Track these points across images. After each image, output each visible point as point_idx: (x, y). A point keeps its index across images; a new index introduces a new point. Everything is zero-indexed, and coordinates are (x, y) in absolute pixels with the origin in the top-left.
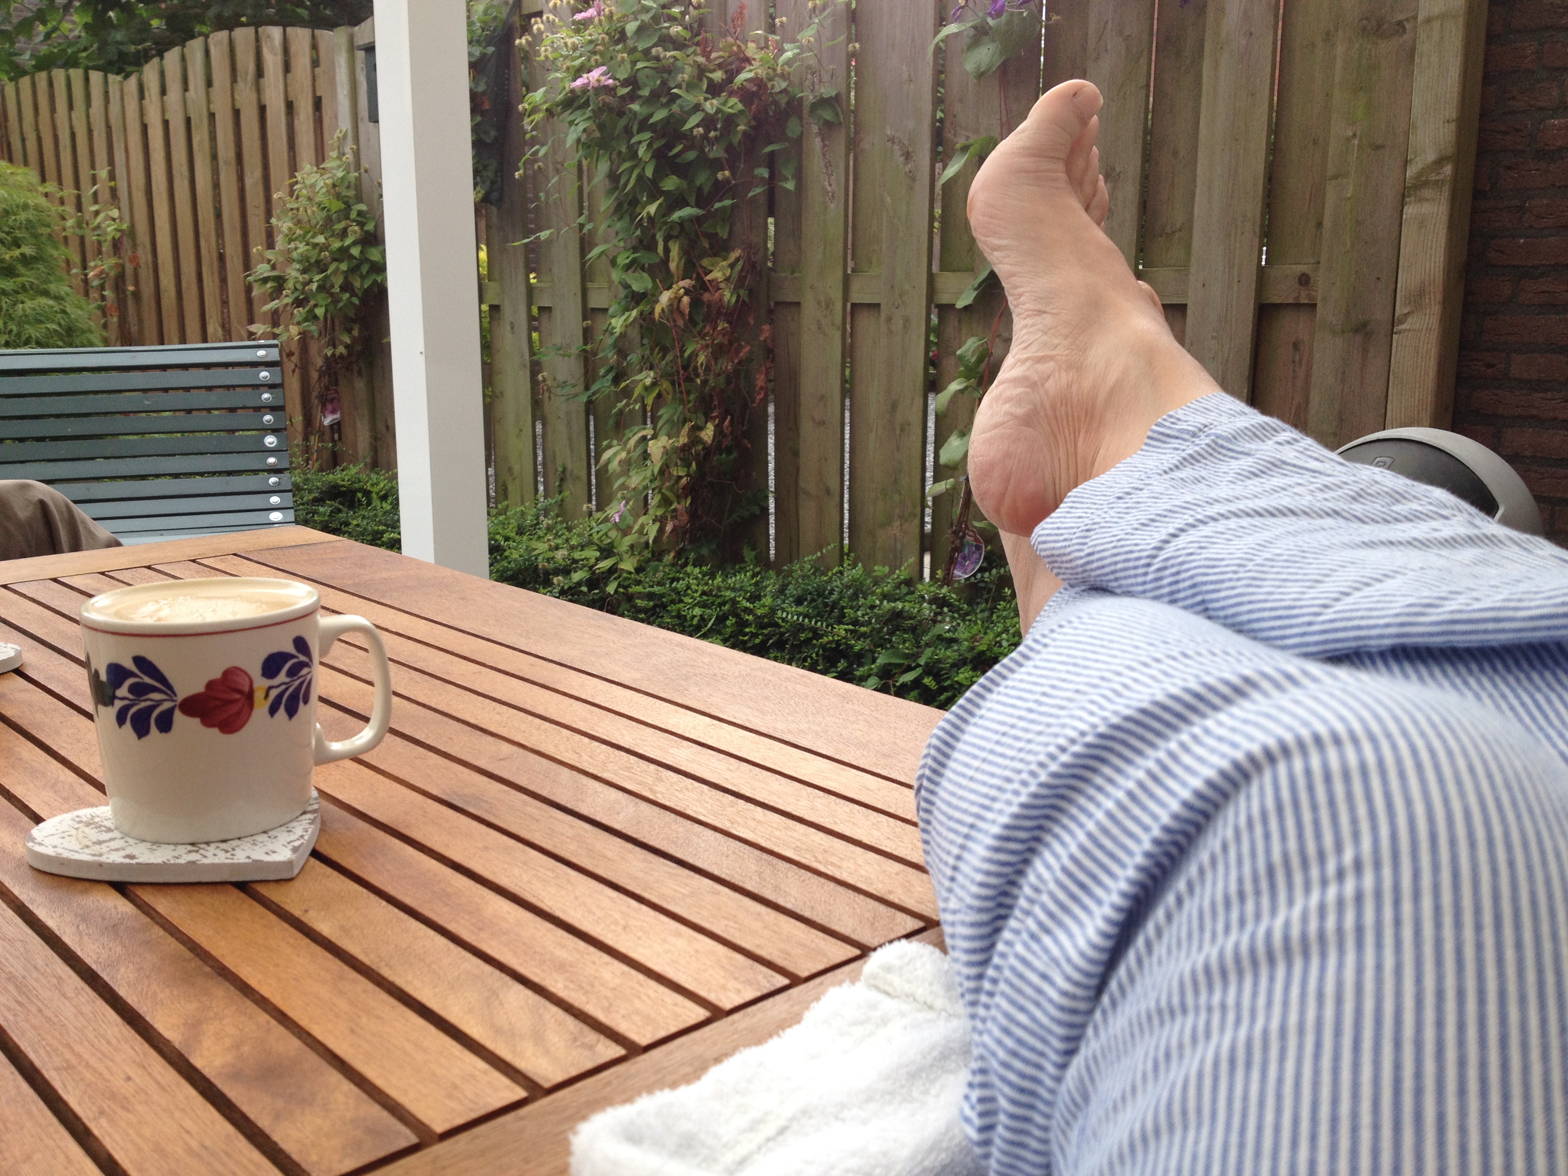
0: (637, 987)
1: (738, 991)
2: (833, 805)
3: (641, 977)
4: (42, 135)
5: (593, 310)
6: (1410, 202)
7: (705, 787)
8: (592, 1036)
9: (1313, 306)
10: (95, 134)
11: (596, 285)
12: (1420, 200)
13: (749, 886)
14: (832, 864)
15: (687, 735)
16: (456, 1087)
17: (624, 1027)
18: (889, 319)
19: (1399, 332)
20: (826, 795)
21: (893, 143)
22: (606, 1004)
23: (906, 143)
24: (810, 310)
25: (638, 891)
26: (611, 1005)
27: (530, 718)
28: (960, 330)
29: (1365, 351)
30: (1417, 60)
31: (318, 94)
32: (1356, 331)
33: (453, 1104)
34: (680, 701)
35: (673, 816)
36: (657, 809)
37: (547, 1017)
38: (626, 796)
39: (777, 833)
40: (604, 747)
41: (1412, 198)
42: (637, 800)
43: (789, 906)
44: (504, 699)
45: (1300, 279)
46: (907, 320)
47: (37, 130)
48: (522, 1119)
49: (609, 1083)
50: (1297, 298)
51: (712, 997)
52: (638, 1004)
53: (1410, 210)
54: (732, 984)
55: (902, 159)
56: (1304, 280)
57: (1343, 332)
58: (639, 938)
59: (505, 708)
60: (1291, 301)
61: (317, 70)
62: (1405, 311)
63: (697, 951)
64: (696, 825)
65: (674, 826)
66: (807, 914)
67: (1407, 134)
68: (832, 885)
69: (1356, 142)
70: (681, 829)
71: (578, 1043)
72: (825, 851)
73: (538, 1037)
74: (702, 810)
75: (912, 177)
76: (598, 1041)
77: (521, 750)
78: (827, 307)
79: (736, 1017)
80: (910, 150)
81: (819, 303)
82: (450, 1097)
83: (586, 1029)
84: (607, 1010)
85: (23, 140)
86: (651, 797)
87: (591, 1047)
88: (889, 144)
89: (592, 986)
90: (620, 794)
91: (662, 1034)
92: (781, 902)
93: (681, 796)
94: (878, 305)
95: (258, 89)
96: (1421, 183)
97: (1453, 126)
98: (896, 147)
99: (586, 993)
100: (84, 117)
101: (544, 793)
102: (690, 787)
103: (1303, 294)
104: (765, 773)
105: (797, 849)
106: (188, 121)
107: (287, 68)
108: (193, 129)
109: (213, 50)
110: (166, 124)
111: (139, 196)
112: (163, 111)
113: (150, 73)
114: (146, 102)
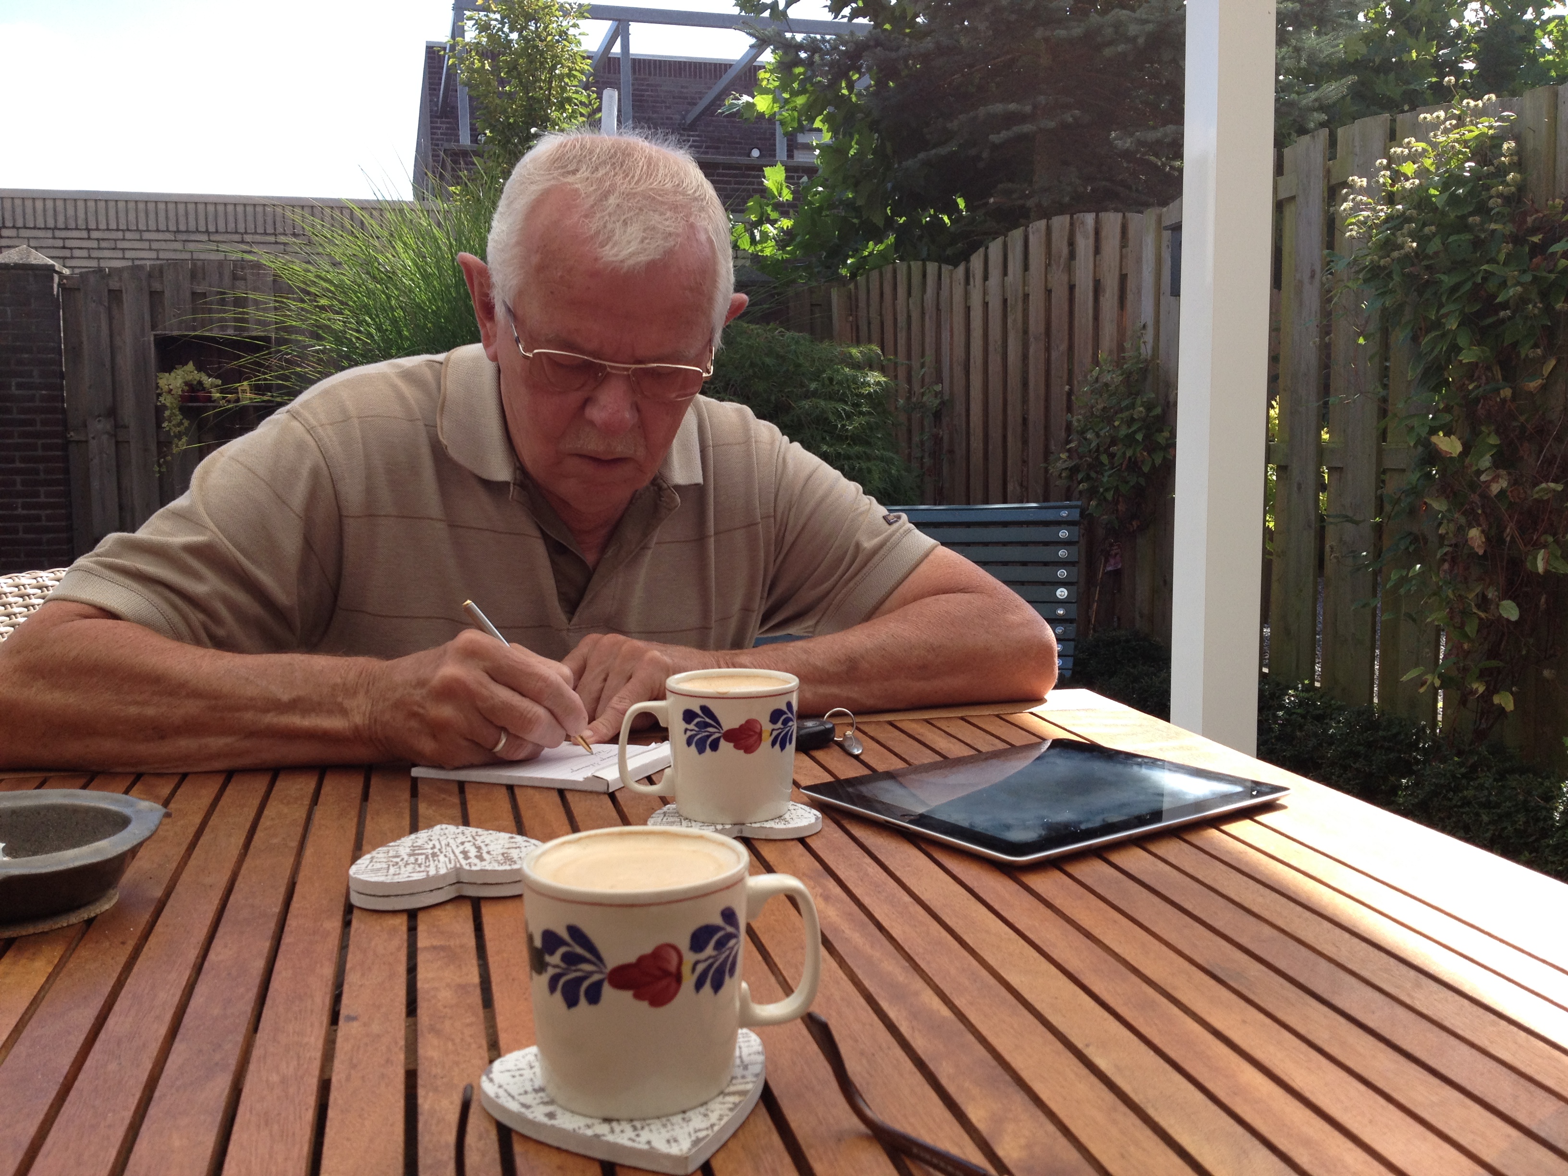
4: (884, 316)
5: (1387, 469)
10: (927, 315)
11: (1392, 446)
13: (1501, 1106)
27: (1292, 905)
31: (1124, 272)
35: (1428, 1024)
36: (1413, 1015)
38: (1383, 997)
40: (1364, 945)
42: (1394, 1003)
58: (1384, 1133)
59: (1268, 891)
61: (1125, 250)
63: (1441, 1158)
77: (1282, 935)
85: (869, 321)
95: (1069, 269)
100: (919, 302)
101: (1302, 980)
106: (1005, 301)
107: (1097, 250)
108: (1009, 309)
109: (1031, 238)
110: (986, 304)
111: (958, 371)
112: (985, 293)
113: (976, 261)
114: (970, 287)
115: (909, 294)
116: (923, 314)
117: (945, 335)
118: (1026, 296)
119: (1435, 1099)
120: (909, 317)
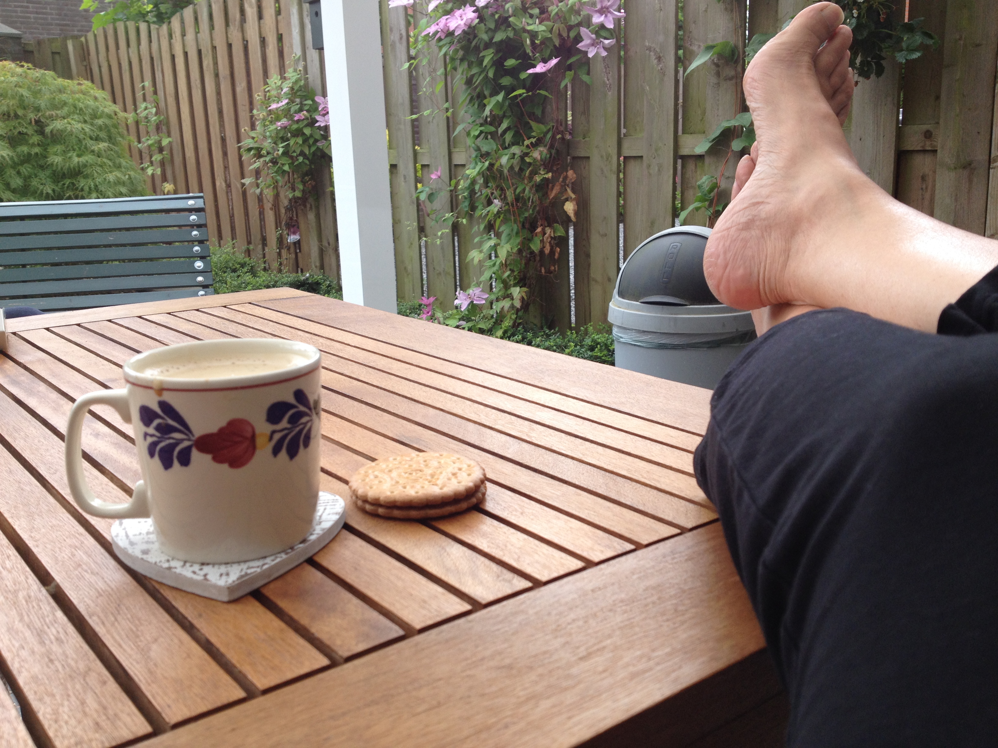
0: (535, 547)
1: (602, 552)
2: (649, 445)
3: (537, 542)
4: (111, 64)
5: (456, 165)
7: (563, 435)
8: (509, 575)
9: (935, 151)
10: (144, 62)
11: (457, 150)
13: (600, 491)
14: (654, 479)
15: (547, 404)
16: (425, 602)
17: (528, 570)
18: (649, 166)
19: (994, 168)
20: (644, 440)
21: (650, 51)
22: (516, 557)
23: (658, 50)
24: (596, 161)
25: (528, 493)
26: (519, 557)
27: (445, 394)
28: (696, 172)
29: (970, 181)
31: (280, 32)
32: (964, 168)
33: (424, 612)
34: (540, 385)
35: (544, 450)
36: (533, 447)
37: (479, 563)
38: (512, 439)
39: (614, 461)
40: (494, 411)
42: (520, 441)
43: (628, 503)
44: (427, 384)
45: (925, 134)
46: (660, 166)
47: (108, 61)
48: (470, 622)
49: (523, 603)
50: (923, 146)
51: (585, 554)
52: (536, 557)
54: (597, 547)
55: (656, 61)
56: (928, 135)
57: (955, 168)
58: (532, 519)
59: (428, 389)
60: (919, 148)
61: (280, 18)
63: (571, 528)
64: (560, 456)
65: (545, 456)
66: (641, 508)
68: (655, 492)
69: (962, 42)
70: (550, 458)
71: (501, 578)
72: (648, 472)
73: (474, 575)
74: (562, 447)
75: (663, 73)
76: (514, 578)
77: (441, 412)
78: (608, 159)
79: (602, 566)
80: (661, 55)
81: (602, 157)
82: (424, 608)
83: (505, 571)
84: (518, 560)
85: (100, 67)
86: (528, 439)
87: (510, 581)
88: (648, 52)
89: (506, 546)
90: (508, 438)
91: (555, 575)
92: (622, 500)
93: (548, 439)
94: (641, 157)
95: (242, 29)
98: (652, 54)
99: (502, 550)
100: (136, 52)
101: (460, 436)
102: (553, 434)
103: (928, 143)
104: (600, 426)
105: (628, 470)
106: (200, 52)
107: (260, 17)
108: (203, 59)
109: (214, 6)
110: (186, 54)
111: (171, 100)
112: (184, 46)
113: (175, 22)
114: (173, 41)
115: (128, 46)
116: (140, 61)
117: (158, 75)
118: (214, 49)
119: (558, 493)
120: (130, 64)
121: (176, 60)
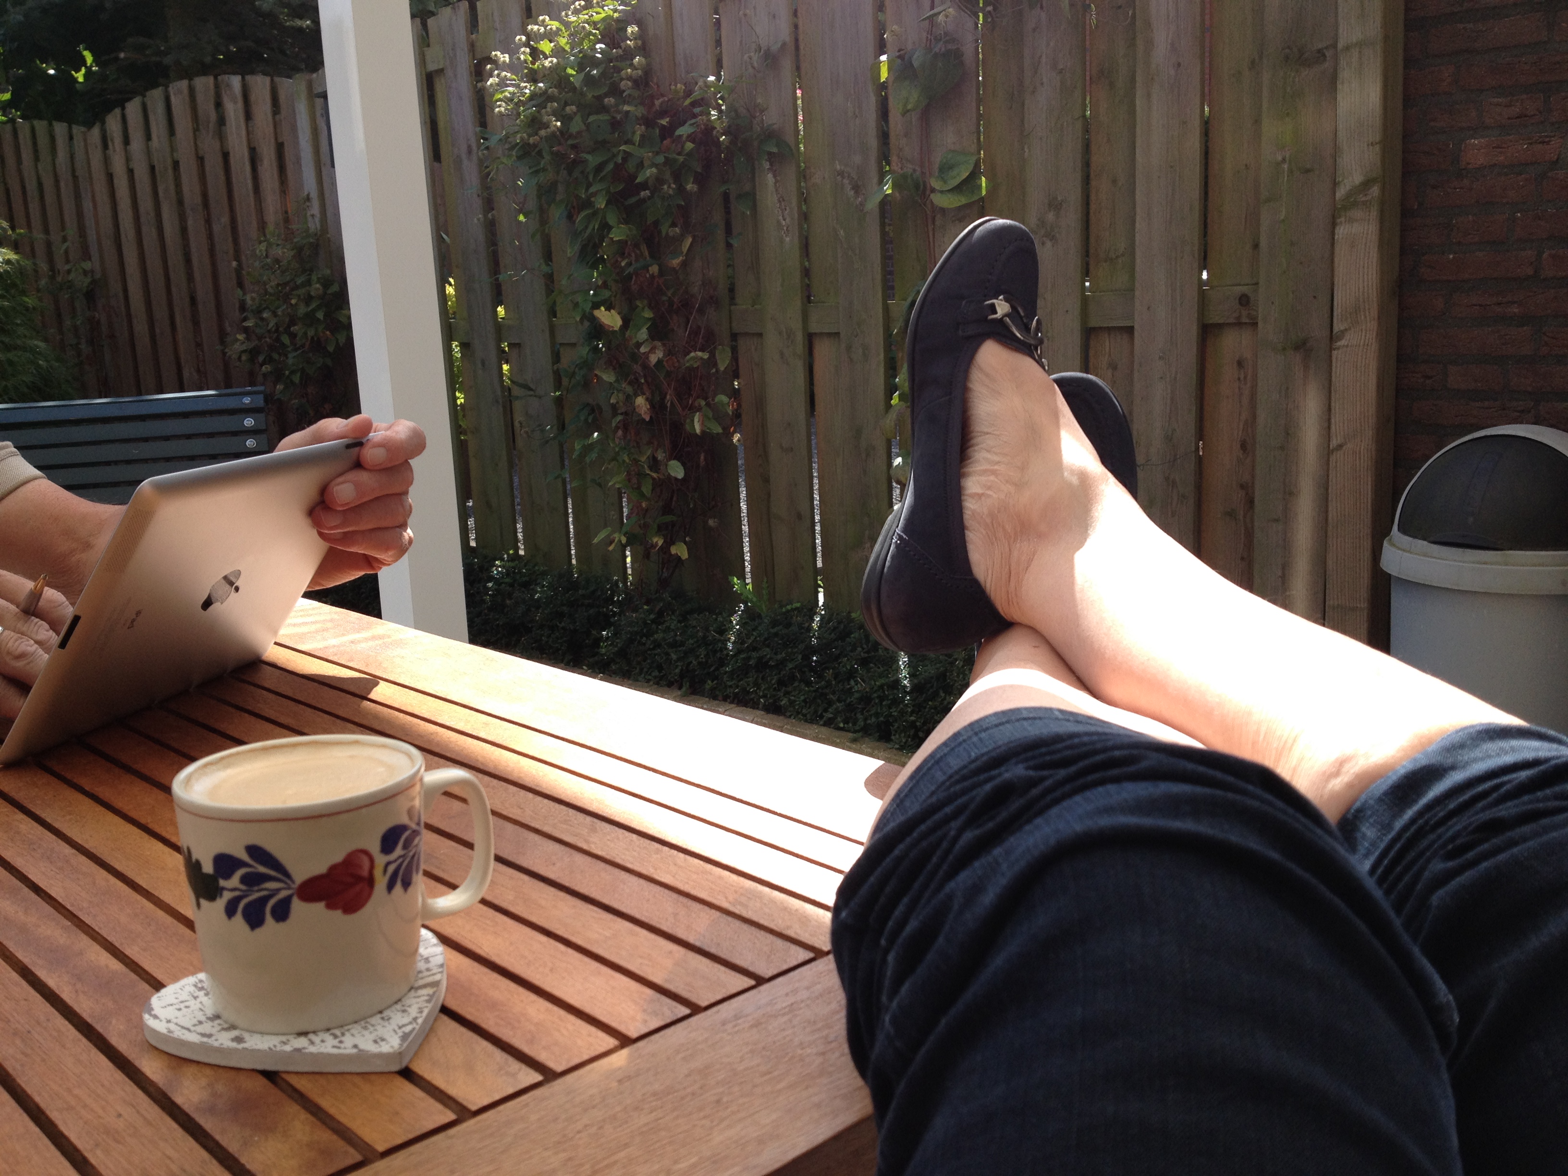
0: (558, 1021)
1: (646, 1022)
2: (747, 848)
3: (562, 1013)
4: (9, 186)
5: (560, 345)
6: (1341, 222)
7: (634, 836)
8: (515, 1065)
9: (1255, 324)
10: (62, 184)
11: (560, 321)
12: (1351, 221)
13: (664, 927)
17: (543, 1057)
18: (849, 348)
19: (1338, 348)
21: (843, 177)
22: (529, 1037)
23: (856, 175)
24: (772, 340)
25: (566, 935)
26: (534, 1037)
29: (1306, 367)
30: (1339, 86)
31: (280, 140)
32: (1297, 348)
33: (394, 1128)
35: (603, 864)
36: (588, 859)
37: (478, 1050)
38: (563, 847)
40: (544, 801)
41: (1343, 219)
42: (572, 851)
43: (697, 943)
45: (1240, 299)
46: (866, 349)
47: (4, 181)
48: (452, 1137)
49: (527, 1105)
50: (1239, 317)
51: (622, 1028)
52: (557, 1035)
53: (1341, 231)
54: (639, 1015)
55: (852, 193)
56: (1244, 300)
57: (1284, 349)
58: (563, 978)
60: (1232, 320)
61: (278, 117)
62: (1342, 328)
63: (613, 987)
64: (623, 873)
65: (602, 874)
66: (713, 950)
67: (1334, 158)
68: (737, 923)
69: (1286, 166)
70: (609, 876)
71: (503, 1071)
72: (735, 892)
73: (469, 1068)
74: (628, 858)
75: (863, 209)
76: (520, 1070)
78: (788, 336)
80: (860, 183)
81: (780, 333)
82: (392, 1122)
84: (530, 1042)
86: (584, 847)
87: (514, 1075)
88: (839, 178)
89: (520, 1022)
90: (559, 847)
91: (577, 1061)
92: (691, 939)
93: (612, 845)
94: (838, 334)
95: (221, 136)
96: (1350, 203)
97: (1377, 148)
98: (846, 181)
99: (513, 1027)
100: (50, 167)
102: (619, 836)
103: (1244, 313)
104: (688, 819)
105: (710, 890)
106: (152, 168)
107: (248, 116)
108: (158, 178)
109: (173, 99)
110: (131, 172)
111: (108, 245)
112: (128, 159)
113: (113, 122)
114: (110, 152)
115: (37, 159)
116: (57, 181)
117: (87, 205)
118: (176, 165)
119: (607, 933)
120: (40, 185)
121: (116, 181)
